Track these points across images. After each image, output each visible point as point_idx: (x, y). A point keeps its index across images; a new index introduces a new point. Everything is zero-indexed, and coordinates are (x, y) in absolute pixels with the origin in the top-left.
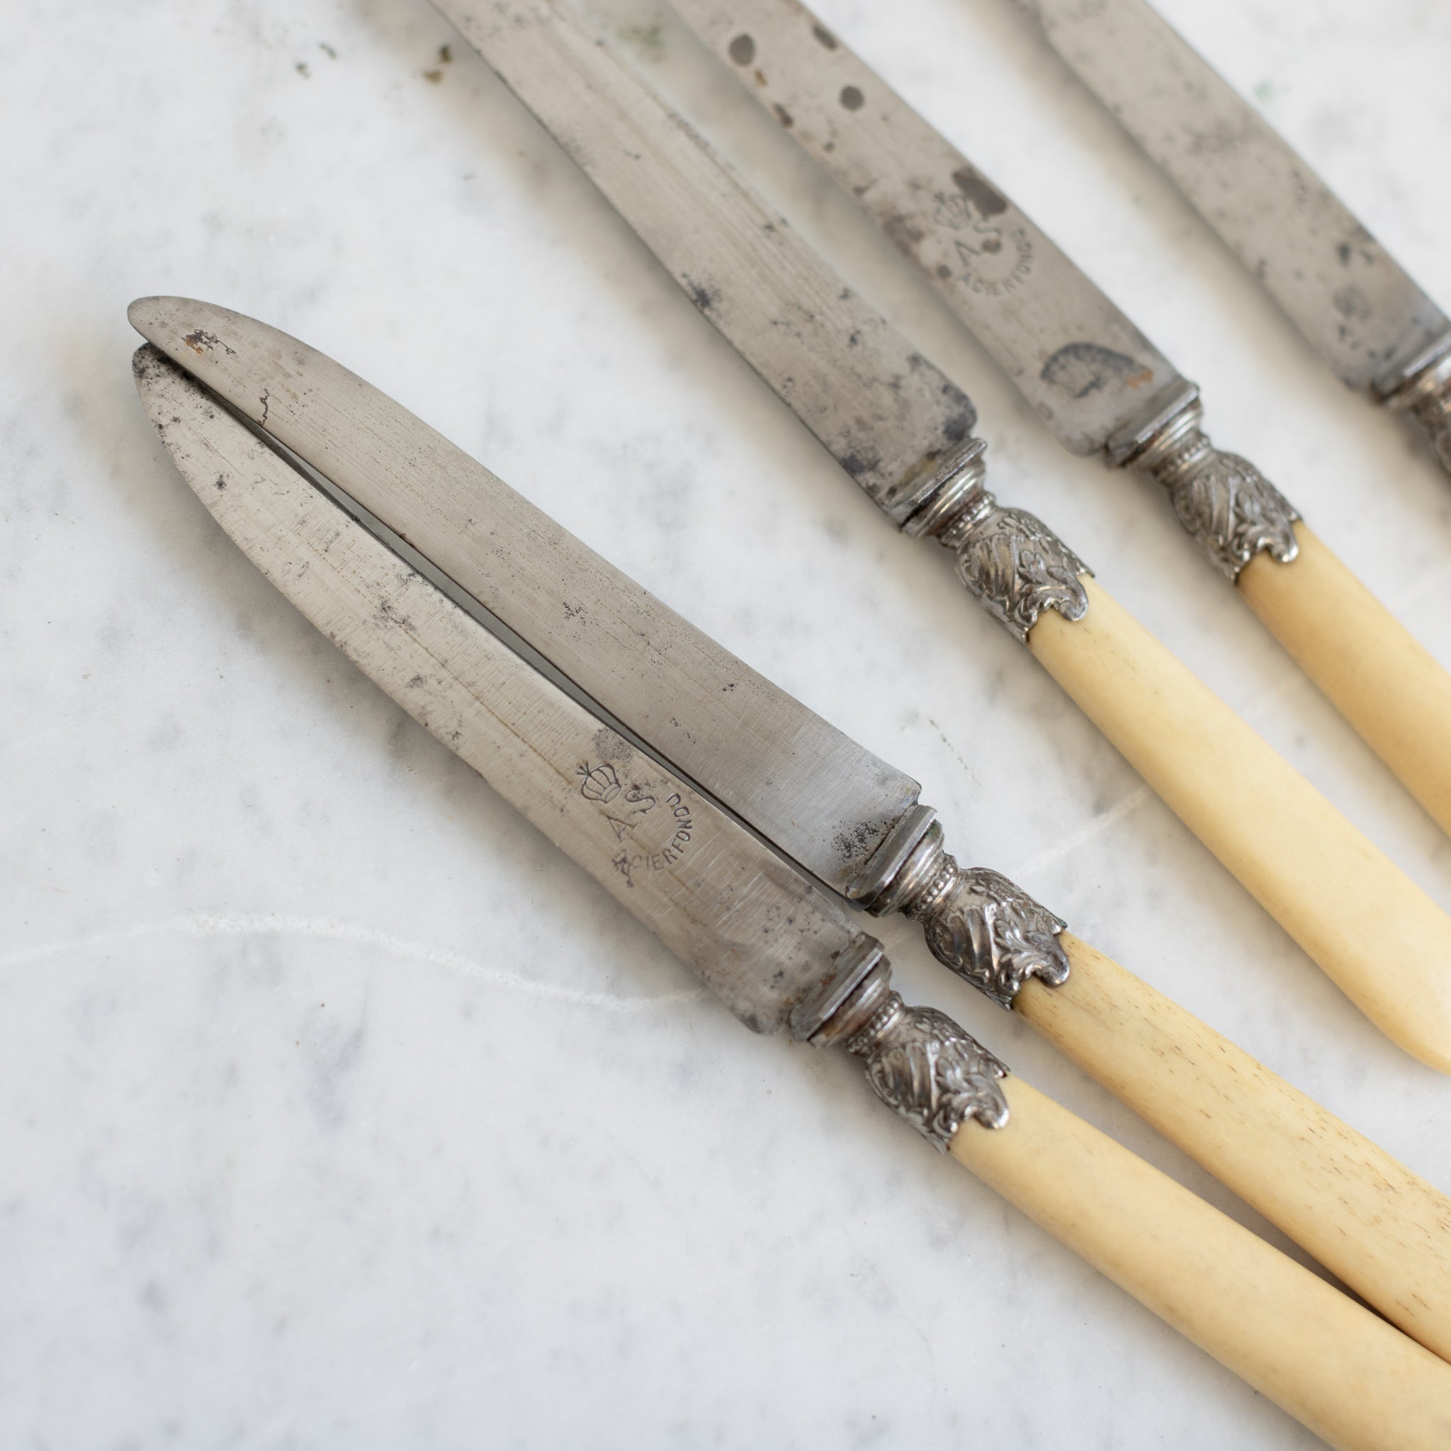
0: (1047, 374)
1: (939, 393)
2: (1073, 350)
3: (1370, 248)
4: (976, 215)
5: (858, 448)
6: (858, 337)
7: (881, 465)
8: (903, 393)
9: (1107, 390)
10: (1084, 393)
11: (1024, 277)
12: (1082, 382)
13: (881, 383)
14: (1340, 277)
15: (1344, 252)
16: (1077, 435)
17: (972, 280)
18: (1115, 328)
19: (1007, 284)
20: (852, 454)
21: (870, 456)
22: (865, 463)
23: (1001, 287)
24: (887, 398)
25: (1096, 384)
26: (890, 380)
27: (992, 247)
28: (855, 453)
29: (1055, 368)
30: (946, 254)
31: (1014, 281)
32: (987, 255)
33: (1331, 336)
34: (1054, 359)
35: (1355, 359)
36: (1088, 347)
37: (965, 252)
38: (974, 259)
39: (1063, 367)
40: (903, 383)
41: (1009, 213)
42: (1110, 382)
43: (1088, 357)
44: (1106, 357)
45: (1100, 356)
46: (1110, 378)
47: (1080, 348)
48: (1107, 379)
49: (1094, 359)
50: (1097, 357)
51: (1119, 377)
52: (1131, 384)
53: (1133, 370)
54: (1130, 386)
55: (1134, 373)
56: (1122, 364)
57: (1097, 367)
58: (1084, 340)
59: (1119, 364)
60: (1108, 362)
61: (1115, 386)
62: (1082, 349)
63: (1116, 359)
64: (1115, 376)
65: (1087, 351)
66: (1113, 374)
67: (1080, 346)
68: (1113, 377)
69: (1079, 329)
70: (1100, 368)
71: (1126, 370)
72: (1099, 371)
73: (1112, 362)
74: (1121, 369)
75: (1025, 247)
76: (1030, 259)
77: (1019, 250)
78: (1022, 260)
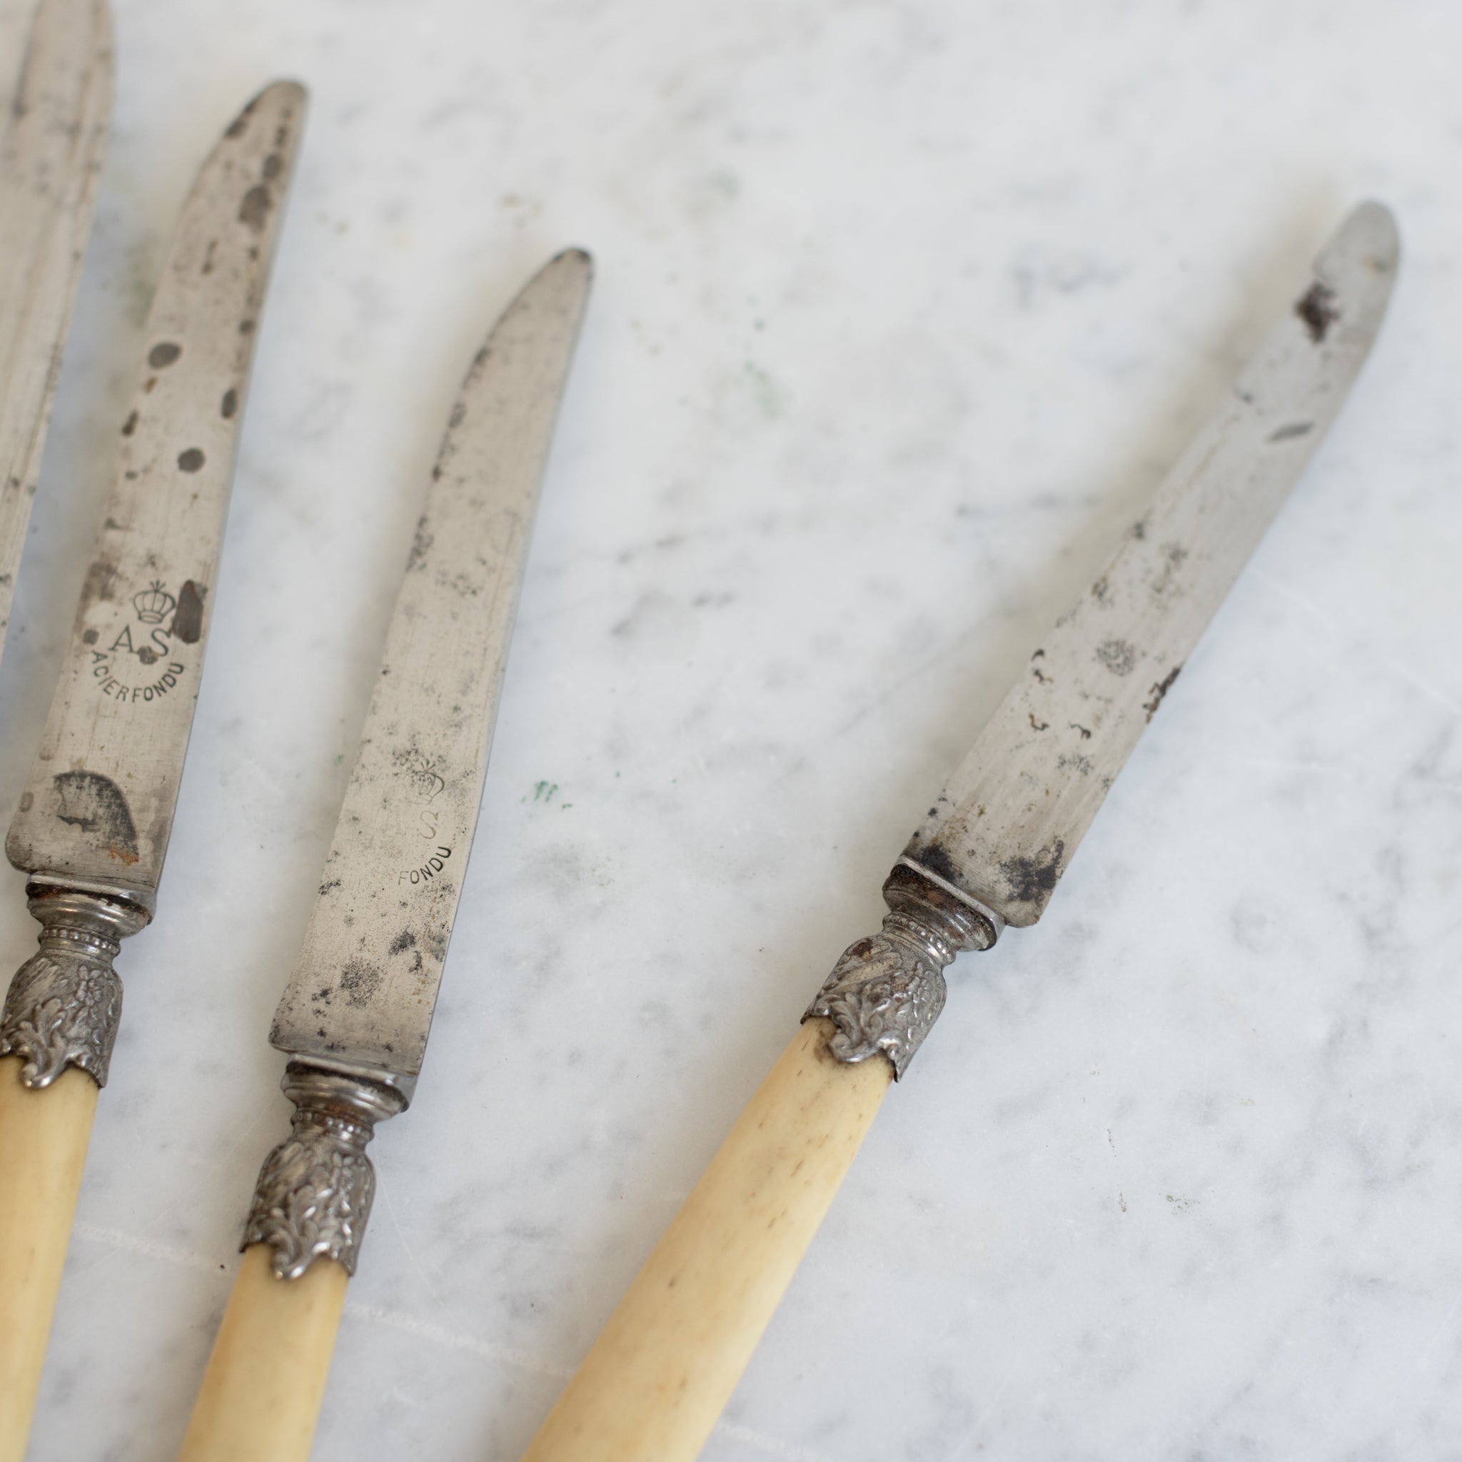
0: (62, 779)
2: (103, 783)
3: (428, 961)
4: (167, 624)
9: (89, 836)
10: (70, 821)
11: (140, 699)
12: (80, 813)
14: (377, 954)
15: (404, 942)
16: (25, 843)
17: (103, 663)
18: (154, 802)
19: (123, 692)
23: (115, 690)
25: (86, 824)
27: (147, 656)
29: (74, 783)
30: (108, 626)
31: (129, 696)
32: (136, 658)
33: (313, 988)
34: (83, 776)
35: (304, 1018)
36: (117, 794)
37: (124, 639)
38: (122, 650)
39: (80, 788)
41: (193, 647)
42: (98, 834)
43: (107, 801)
44: (120, 815)
45: (117, 809)
46: (102, 831)
47: (110, 789)
48: (99, 830)
49: (109, 807)
50: (113, 807)
51: (109, 838)
52: (111, 852)
53: (126, 844)
54: (108, 852)
55: (123, 847)
56: (123, 832)
57: (103, 814)
58: (122, 787)
59: (121, 829)
60: (115, 819)
61: (98, 840)
62: (111, 791)
63: (124, 823)
64: (107, 834)
65: (112, 796)
66: (108, 830)
67: (113, 787)
68: (104, 833)
69: (129, 776)
70: (105, 817)
71: (120, 838)
72: (101, 818)
73: (118, 822)
74: (118, 834)
75: (170, 681)
76: (162, 692)
77: (163, 679)
78: (155, 687)
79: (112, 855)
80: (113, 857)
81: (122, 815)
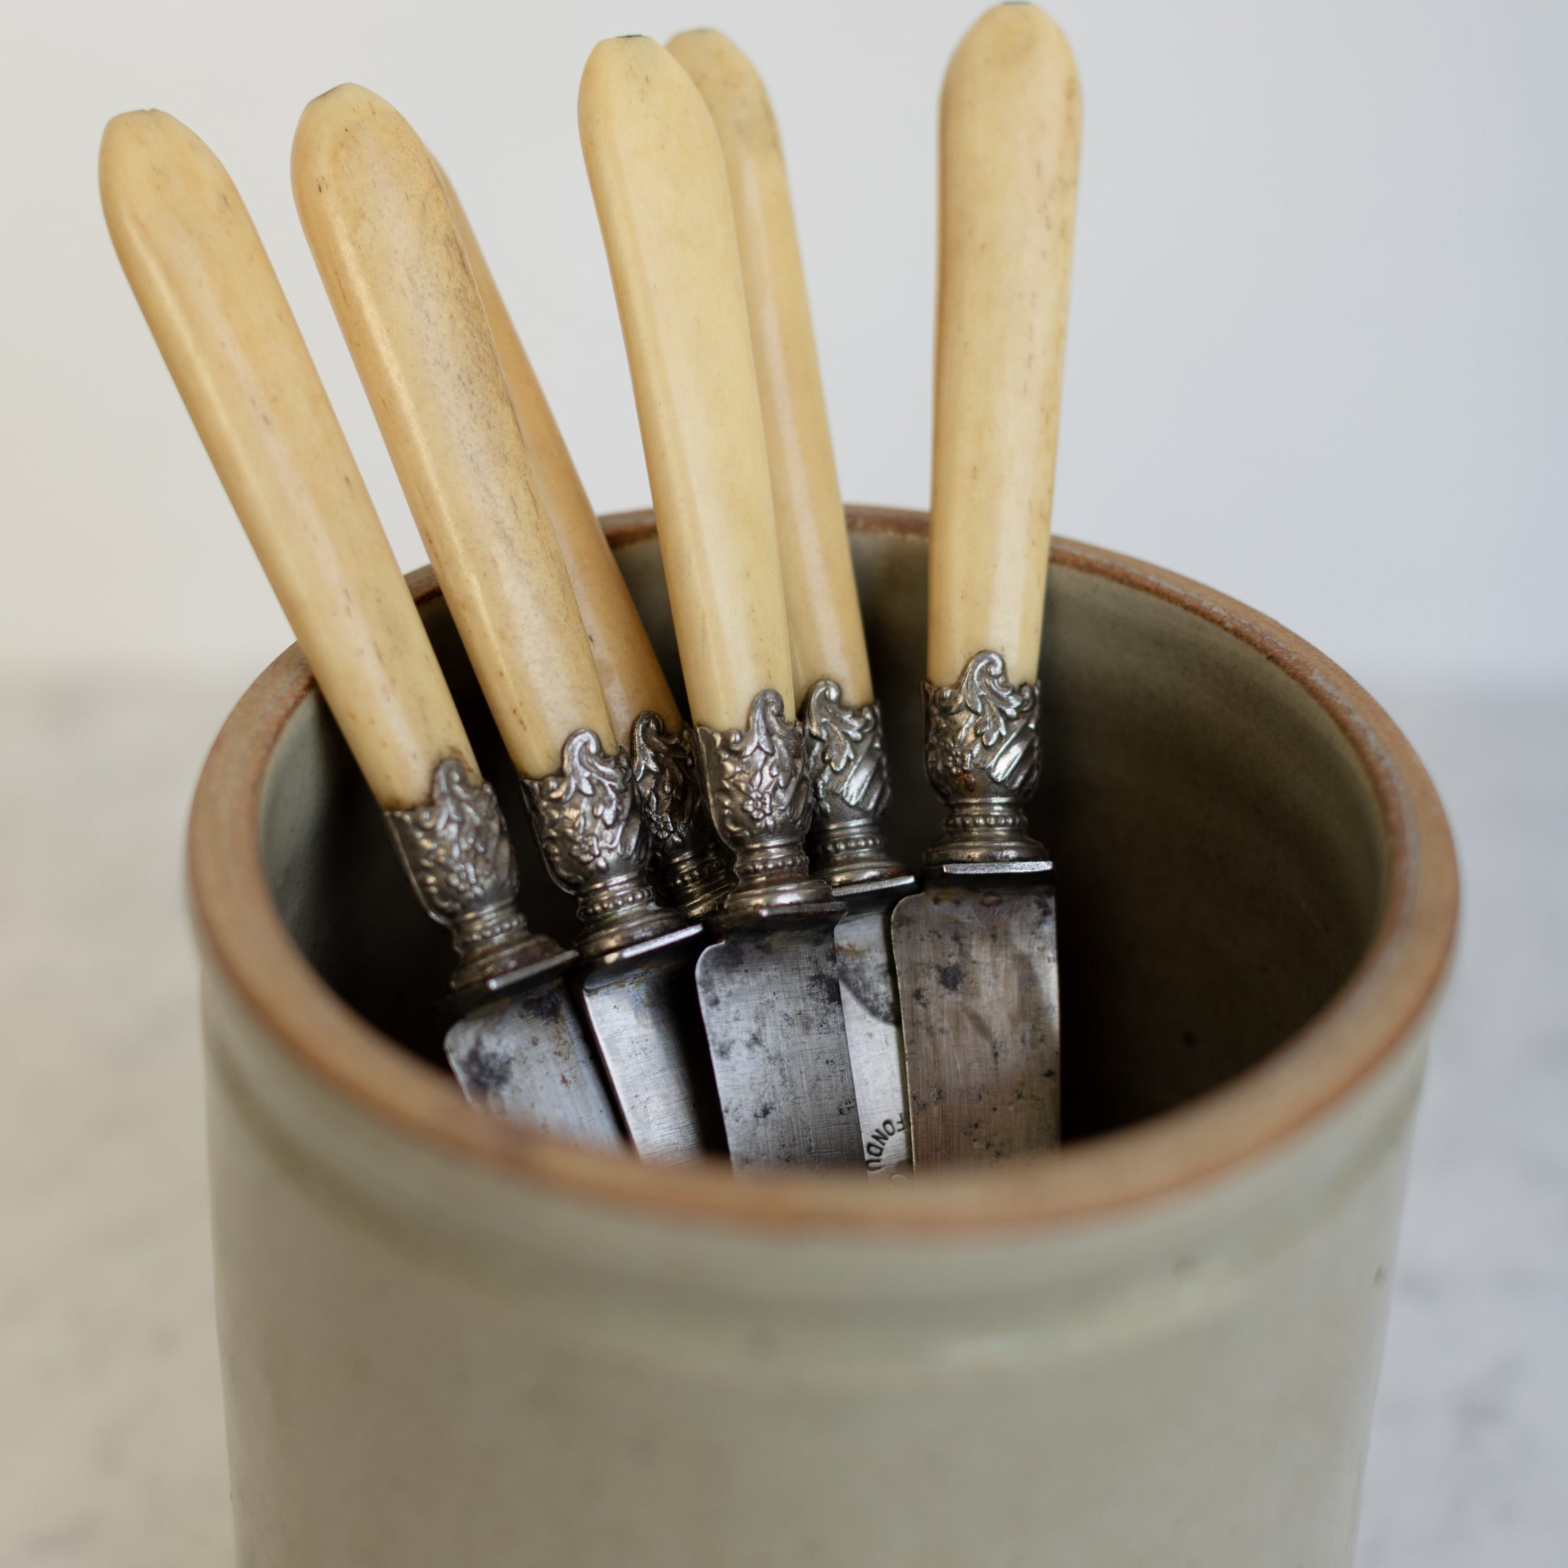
36: (874, 1012)
42: (875, 964)
43: (881, 1001)
44: (862, 990)
45: (867, 996)
47: (883, 1014)
48: (876, 968)
49: (876, 996)
50: (872, 997)
51: (862, 963)
53: (843, 963)
57: (878, 987)
58: (873, 1020)
59: (854, 977)
60: (865, 985)
62: (881, 1013)
63: (854, 984)
65: (878, 1008)
67: (881, 1018)
69: (870, 1035)
70: (875, 983)
72: (879, 981)
73: (860, 983)
74: (856, 970)
75: (873, 1149)
76: (877, 1134)
77: (881, 1150)
78: (886, 1139)
81: (859, 991)
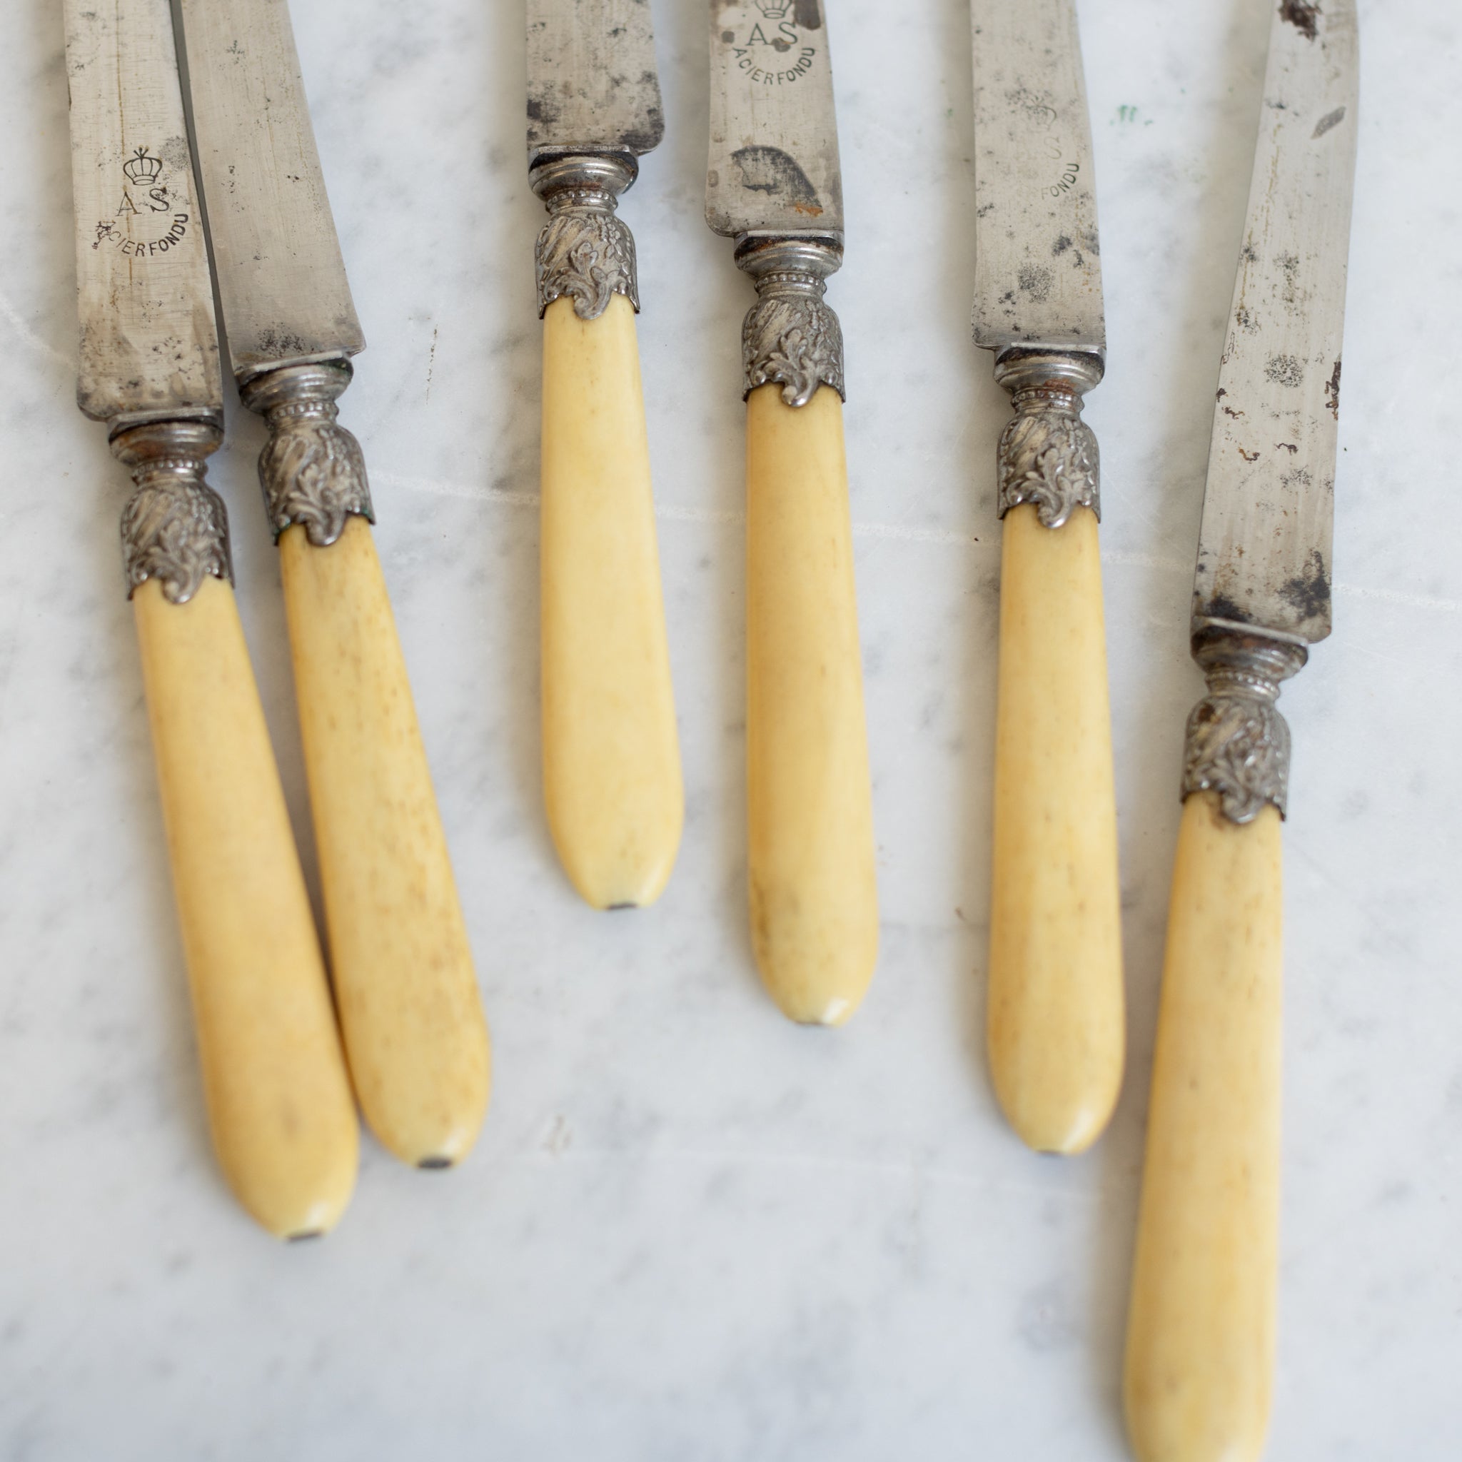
0: (738, 155)
1: (646, 109)
2: (775, 154)
3: (1087, 256)
4: (789, 17)
5: (548, 101)
6: (621, 33)
7: (554, 124)
8: (617, 91)
9: (775, 198)
10: (755, 188)
11: (785, 81)
12: (761, 180)
13: (607, 73)
14: (1042, 258)
15: (1062, 245)
16: (722, 212)
17: (745, 56)
18: (822, 162)
19: (769, 77)
20: (540, 102)
21: (552, 113)
22: (543, 115)
23: (762, 77)
24: (602, 85)
25: (769, 189)
26: (617, 76)
27: (781, 45)
28: (542, 103)
29: (749, 157)
30: (741, 26)
31: (775, 79)
32: (772, 48)
33: (997, 293)
34: (755, 150)
35: (997, 318)
36: (788, 160)
37: (757, 35)
38: (758, 45)
39: (756, 160)
40: (624, 84)
41: (817, 32)
42: (782, 195)
43: (782, 167)
44: (796, 177)
45: (792, 173)
46: (785, 192)
47: (781, 157)
48: (782, 192)
49: (785, 171)
50: (788, 171)
51: (793, 197)
52: (798, 208)
53: (808, 199)
54: (795, 209)
55: (807, 203)
56: (803, 190)
57: (782, 178)
58: (790, 154)
59: (801, 188)
60: (793, 181)
61: (784, 200)
62: (782, 158)
63: (802, 183)
64: (790, 194)
65: (785, 162)
66: (789, 191)
67: (783, 155)
68: (787, 193)
69: (794, 144)
70: (784, 180)
71: (802, 196)
72: (781, 182)
73: (797, 183)
74: (799, 192)
75: (807, 63)
76: (802, 73)
77: (800, 62)
78: (795, 69)
79: (799, 211)
80: (801, 212)
81: (798, 176)
